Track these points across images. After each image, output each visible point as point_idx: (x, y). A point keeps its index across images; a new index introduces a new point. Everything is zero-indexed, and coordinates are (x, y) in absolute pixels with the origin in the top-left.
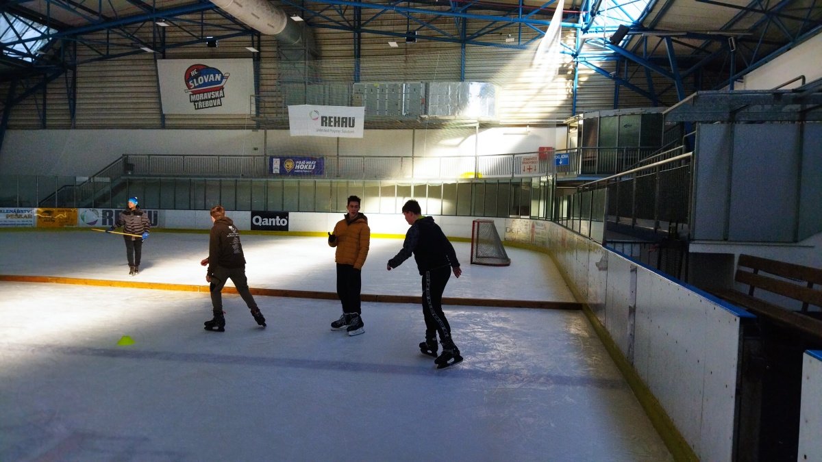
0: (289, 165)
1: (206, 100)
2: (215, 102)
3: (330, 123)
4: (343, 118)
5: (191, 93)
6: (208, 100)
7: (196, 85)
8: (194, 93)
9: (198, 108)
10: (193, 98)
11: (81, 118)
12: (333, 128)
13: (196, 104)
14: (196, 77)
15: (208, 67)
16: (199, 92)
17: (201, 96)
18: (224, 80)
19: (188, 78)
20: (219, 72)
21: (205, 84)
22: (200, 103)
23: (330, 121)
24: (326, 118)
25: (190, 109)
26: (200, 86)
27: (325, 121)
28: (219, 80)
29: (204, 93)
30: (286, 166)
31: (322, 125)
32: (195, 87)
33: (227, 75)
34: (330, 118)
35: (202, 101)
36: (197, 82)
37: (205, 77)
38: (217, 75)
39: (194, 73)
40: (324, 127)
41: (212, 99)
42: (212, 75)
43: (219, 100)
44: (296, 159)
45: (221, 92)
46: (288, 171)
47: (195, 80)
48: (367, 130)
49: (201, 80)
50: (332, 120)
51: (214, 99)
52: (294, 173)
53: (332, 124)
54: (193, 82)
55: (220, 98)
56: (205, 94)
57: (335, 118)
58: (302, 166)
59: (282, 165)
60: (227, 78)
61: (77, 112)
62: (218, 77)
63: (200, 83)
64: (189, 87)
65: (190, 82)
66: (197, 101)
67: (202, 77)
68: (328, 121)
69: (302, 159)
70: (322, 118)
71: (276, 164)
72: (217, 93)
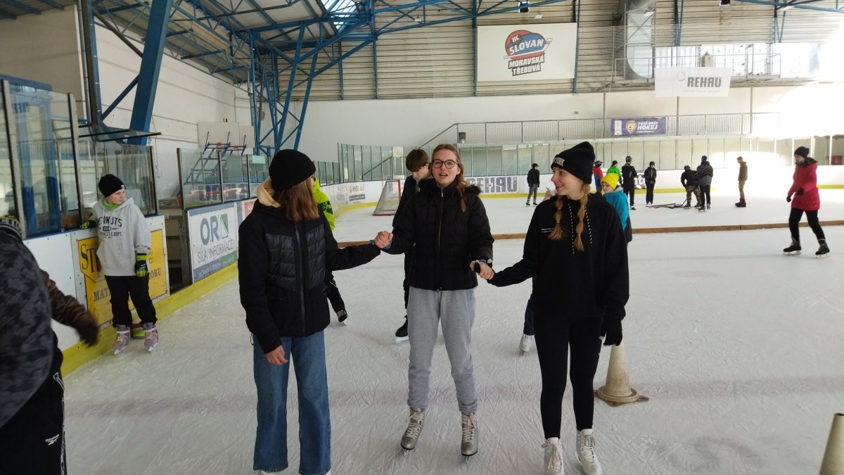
0: (631, 126)
1: (525, 66)
2: (534, 68)
3: (696, 84)
4: (709, 79)
5: (510, 59)
6: (528, 66)
7: (517, 51)
8: (514, 59)
9: (516, 75)
10: (513, 64)
11: (383, 88)
12: (699, 88)
13: (515, 70)
14: (518, 43)
15: (531, 33)
16: (519, 59)
17: (520, 63)
18: (546, 45)
19: (509, 44)
20: (541, 37)
21: (526, 50)
22: (518, 70)
23: (697, 82)
24: (693, 79)
25: (507, 76)
26: (521, 52)
27: (692, 82)
28: (541, 45)
29: (523, 59)
30: (628, 128)
31: (689, 85)
32: (515, 54)
33: (549, 40)
34: (697, 78)
35: (521, 67)
36: (518, 48)
37: (526, 42)
38: (539, 40)
39: (515, 39)
40: (690, 88)
41: (531, 65)
42: (534, 41)
43: (538, 66)
44: (638, 120)
45: (542, 57)
46: (630, 132)
47: (516, 46)
48: (732, 89)
49: (522, 46)
50: (699, 80)
51: (534, 64)
52: (635, 134)
53: (699, 84)
54: (514, 49)
55: (540, 63)
56: (525, 60)
57: (702, 78)
58: (644, 127)
59: (624, 126)
60: (549, 43)
61: (379, 82)
62: (540, 42)
63: (521, 49)
64: (509, 53)
65: (511, 49)
66: (516, 68)
67: (523, 43)
68: (694, 82)
69: (644, 120)
70: (689, 79)
71: (618, 126)
72: (537, 59)
